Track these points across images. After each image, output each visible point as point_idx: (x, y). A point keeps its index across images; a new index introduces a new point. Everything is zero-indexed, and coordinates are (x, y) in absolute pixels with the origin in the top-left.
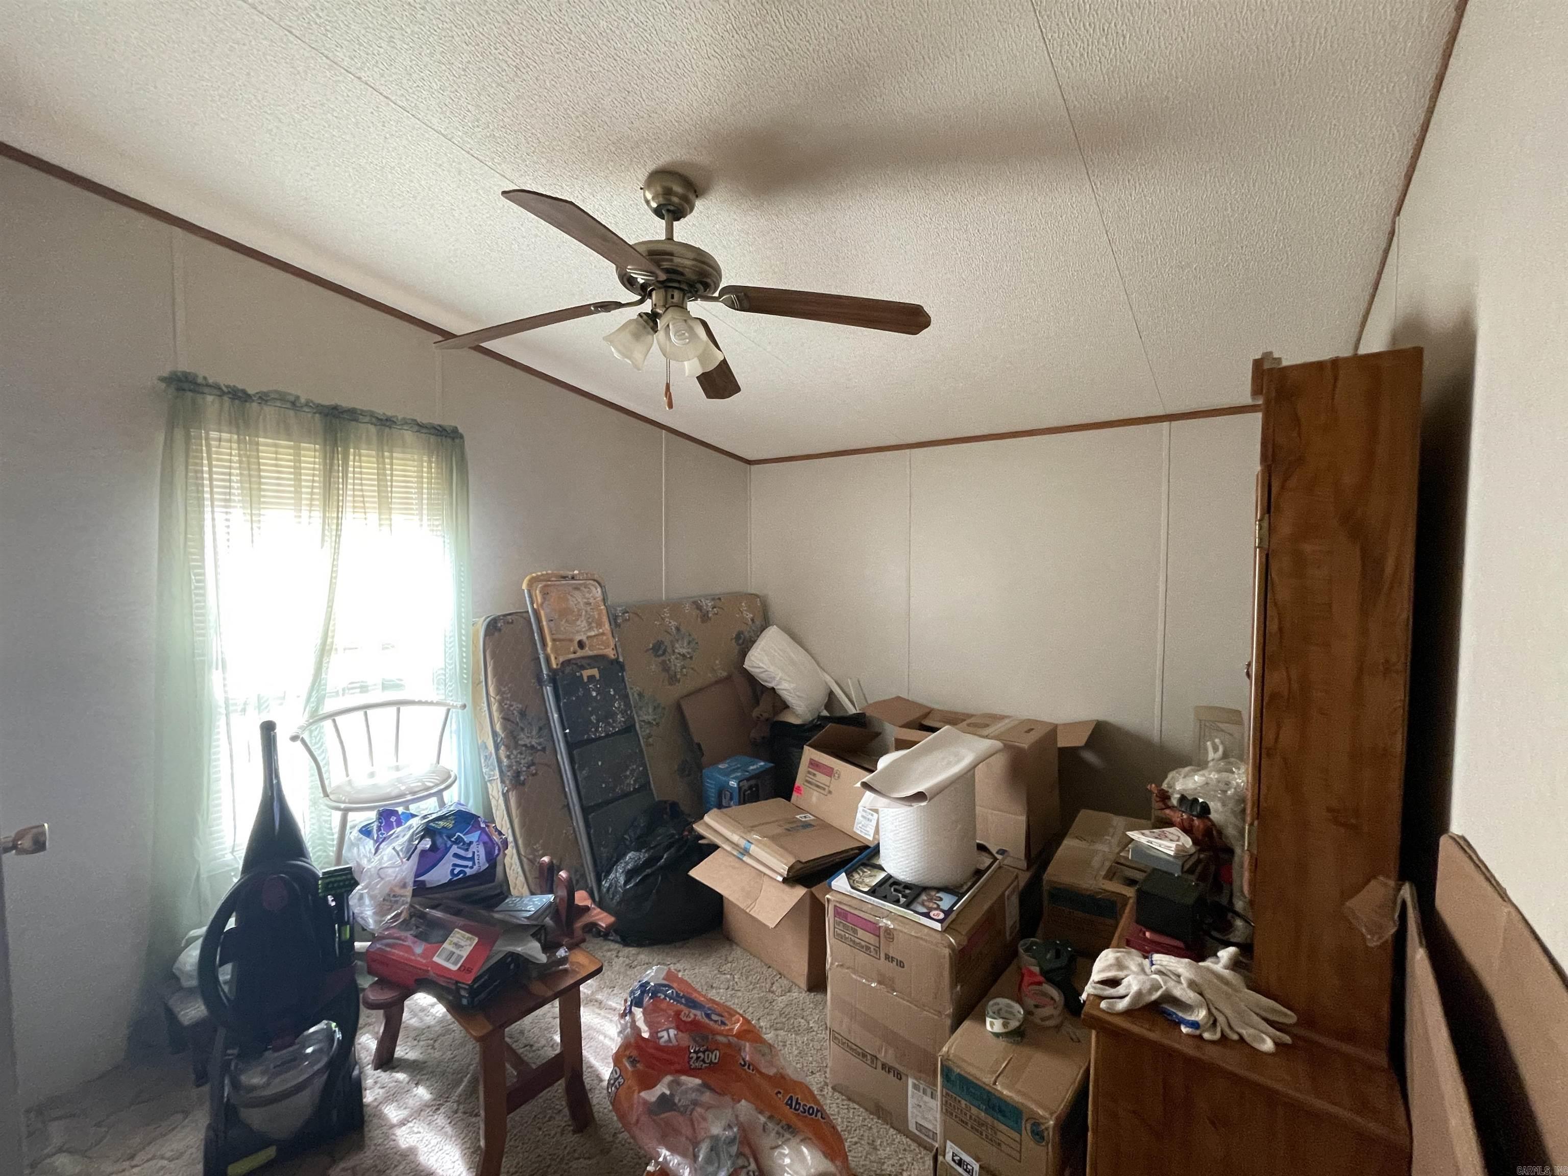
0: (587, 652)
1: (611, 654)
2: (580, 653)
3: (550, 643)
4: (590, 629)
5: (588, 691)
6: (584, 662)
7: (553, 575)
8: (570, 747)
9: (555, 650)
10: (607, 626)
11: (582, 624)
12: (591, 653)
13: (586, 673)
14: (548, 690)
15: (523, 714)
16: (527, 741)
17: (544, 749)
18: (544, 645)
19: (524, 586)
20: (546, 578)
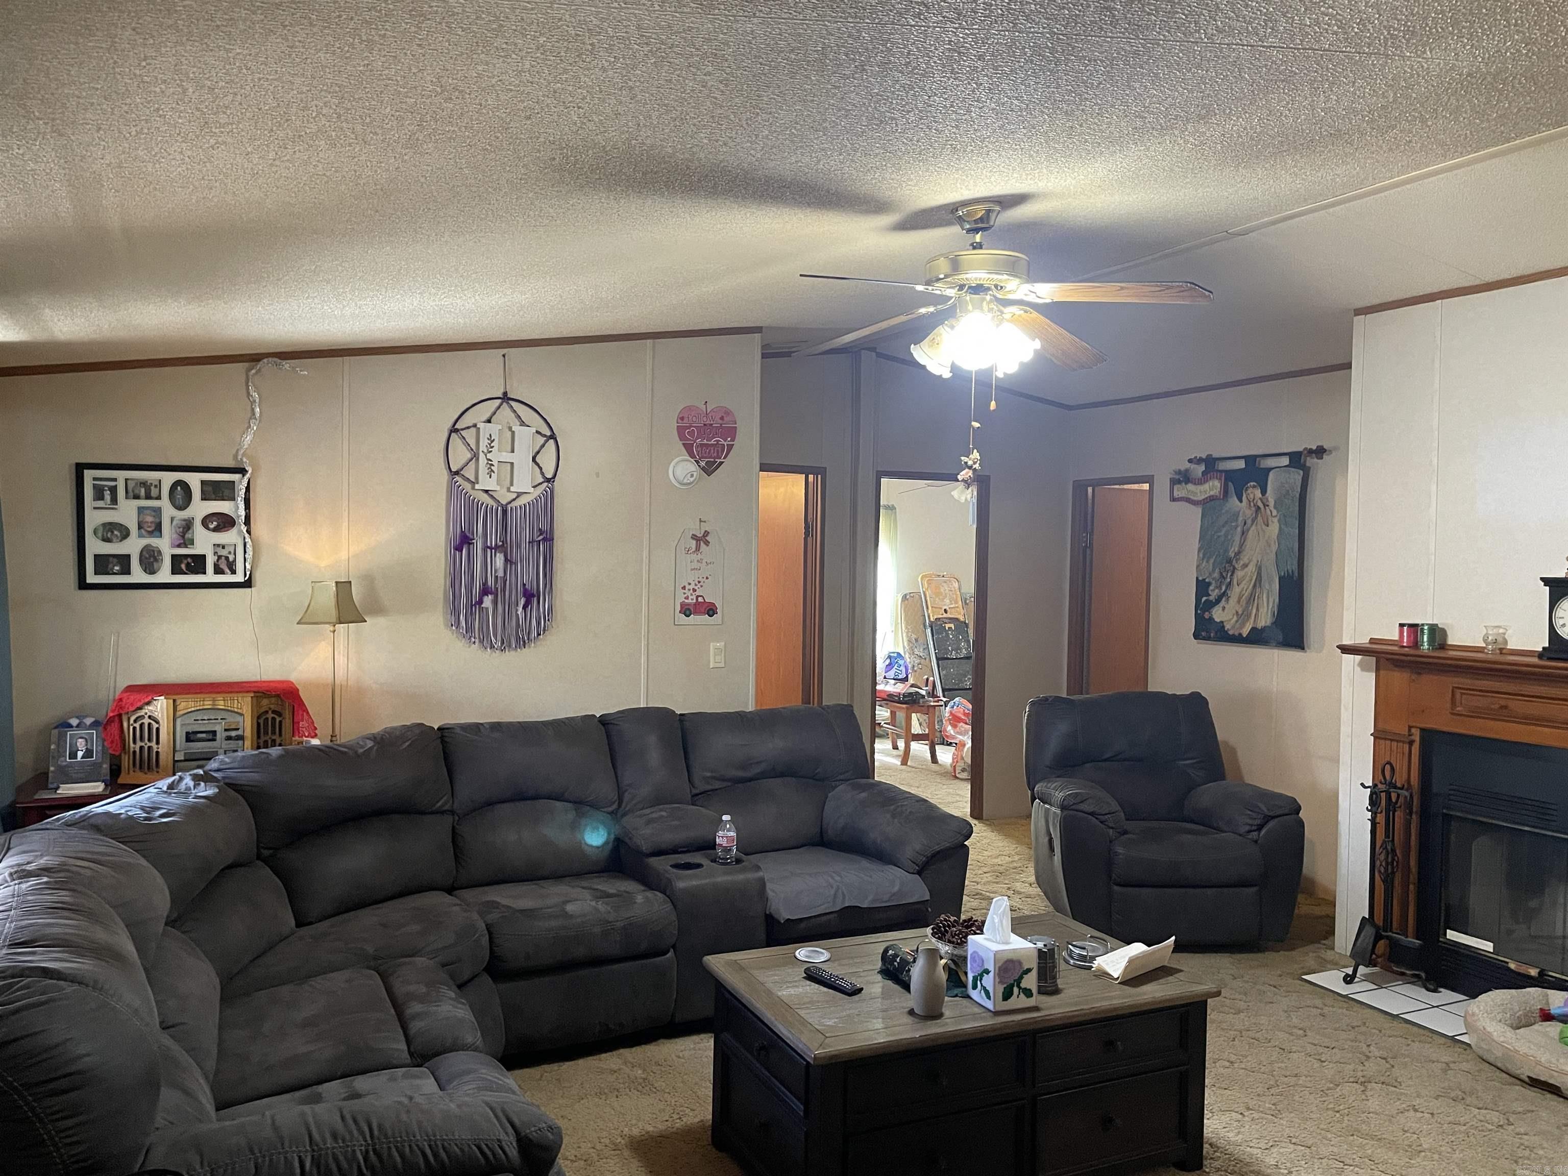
0: (948, 615)
1: (962, 619)
2: (945, 615)
3: (930, 608)
4: (952, 604)
5: (947, 635)
6: (947, 621)
7: (933, 574)
8: (938, 659)
9: (933, 612)
10: (960, 602)
11: (947, 601)
12: (950, 616)
13: (947, 626)
14: (929, 631)
15: (916, 640)
16: (918, 653)
17: (925, 659)
18: (927, 608)
19: (919, 580)
20: (930, 576)
